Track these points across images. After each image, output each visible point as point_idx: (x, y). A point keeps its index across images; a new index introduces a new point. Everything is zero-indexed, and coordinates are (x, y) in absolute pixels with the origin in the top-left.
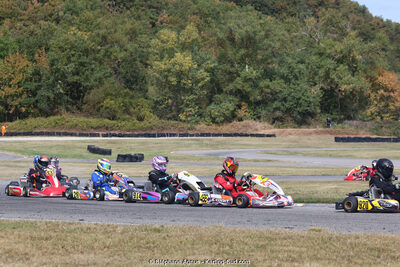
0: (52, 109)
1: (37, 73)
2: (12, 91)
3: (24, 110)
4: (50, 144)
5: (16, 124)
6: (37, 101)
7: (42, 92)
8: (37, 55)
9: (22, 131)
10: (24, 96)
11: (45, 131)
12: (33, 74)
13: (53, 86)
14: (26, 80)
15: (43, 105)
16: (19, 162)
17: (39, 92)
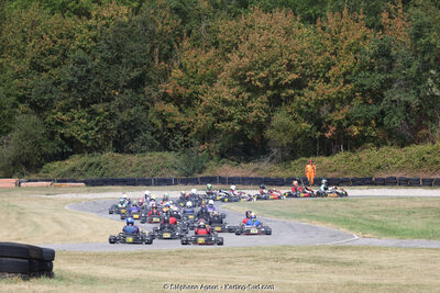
0: (416, 130)
1: (384, 53)
2: (330, 91)
3: (355, 130)
4: (409, 205)
5: (339, 161)
6: (382, 113)
7: (396, 94)
8: (385, 15)
9: (350, 176)
10: (357, 102)
11: (398, 175)
12: (375, 56)
13: (418, 80)
14: (362, 68)
15: (395, 121)
16: (343, 248)
17: (387, 94)
